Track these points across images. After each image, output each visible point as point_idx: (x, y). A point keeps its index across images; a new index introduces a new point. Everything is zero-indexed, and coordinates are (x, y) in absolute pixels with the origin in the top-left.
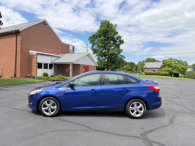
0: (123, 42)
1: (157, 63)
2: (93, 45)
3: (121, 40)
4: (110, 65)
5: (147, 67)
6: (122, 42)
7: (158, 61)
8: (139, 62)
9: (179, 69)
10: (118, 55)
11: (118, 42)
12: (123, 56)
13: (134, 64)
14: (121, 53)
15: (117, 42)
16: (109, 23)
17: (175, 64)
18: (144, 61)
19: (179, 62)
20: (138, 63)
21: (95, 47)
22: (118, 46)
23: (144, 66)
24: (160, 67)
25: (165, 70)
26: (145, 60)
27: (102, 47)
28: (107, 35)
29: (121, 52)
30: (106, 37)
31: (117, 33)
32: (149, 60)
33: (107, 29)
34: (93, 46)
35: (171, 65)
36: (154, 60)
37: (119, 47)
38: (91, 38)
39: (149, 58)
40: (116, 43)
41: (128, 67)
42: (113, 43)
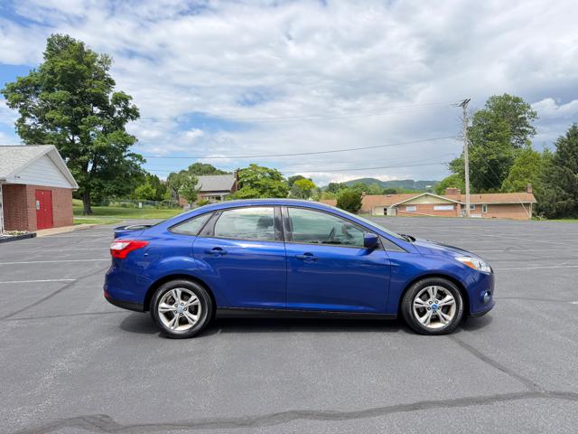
0: (138, 115)
1: (221, 176)
2: (25, 115)
3: (130, 107)
4: (97, 183)
5: (203, 189)
6: (133, 114)
7: (223, 173)
8: (172, 175)
9: (274, 190)
10: (122, 151)
11: (119, 112)
12: (137, 156)
13: (157, 179)
14: (130, 148)
15: (114, 110)
16: (83, 48)
17: (264, 181)
18: (184, 171)
19: (272, 174)
20: (169, 178)
21: (28, 121)
22: (119, 124)
23: (197, 187)
24: (230, 189)
25: (244, 195)
26: (187, 170)
27: (61, 125)
28: (79, 87)
29: (131, 144)
30: (75, 94)
31: (111, 82)
32: (200, 170)
33: (77, 67)
34: (21, 121)
35: (256, 183)
36: (211, 170)
37: (124, 129)
38: (13, 89)
39: (198, 164)
40: (112, 116)
41: (147, 191)
42: (99, 115)
